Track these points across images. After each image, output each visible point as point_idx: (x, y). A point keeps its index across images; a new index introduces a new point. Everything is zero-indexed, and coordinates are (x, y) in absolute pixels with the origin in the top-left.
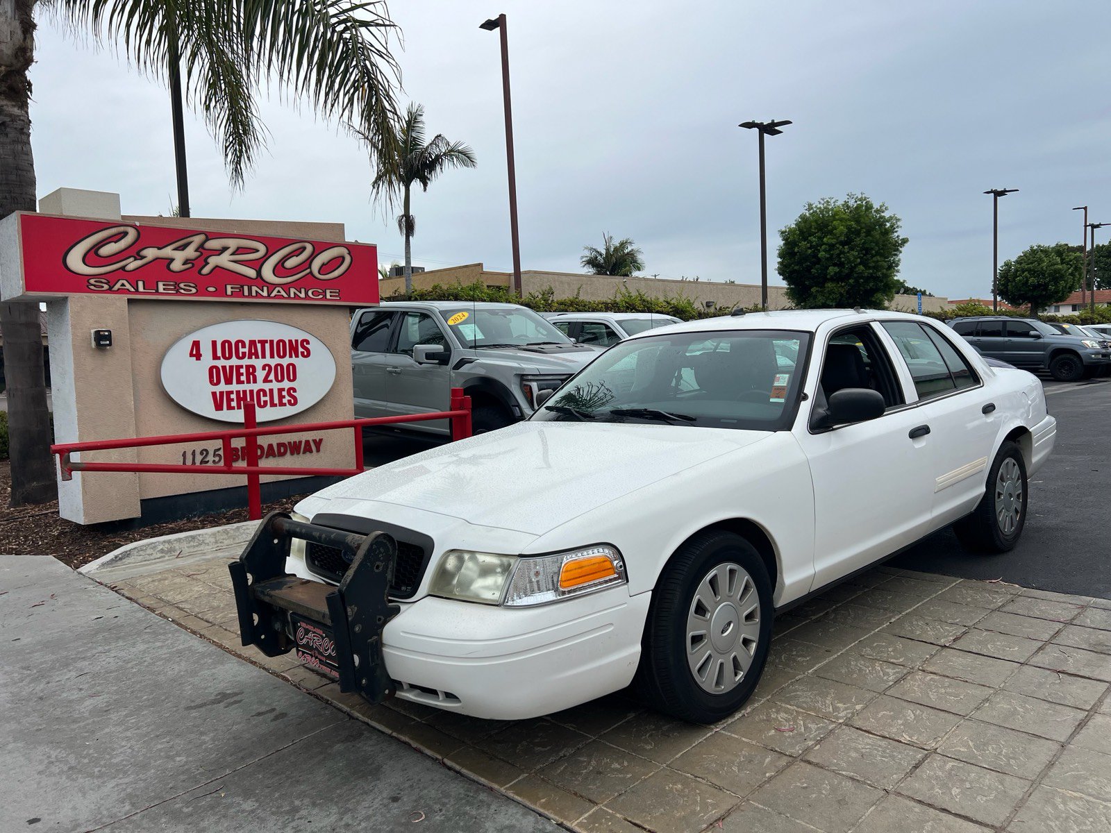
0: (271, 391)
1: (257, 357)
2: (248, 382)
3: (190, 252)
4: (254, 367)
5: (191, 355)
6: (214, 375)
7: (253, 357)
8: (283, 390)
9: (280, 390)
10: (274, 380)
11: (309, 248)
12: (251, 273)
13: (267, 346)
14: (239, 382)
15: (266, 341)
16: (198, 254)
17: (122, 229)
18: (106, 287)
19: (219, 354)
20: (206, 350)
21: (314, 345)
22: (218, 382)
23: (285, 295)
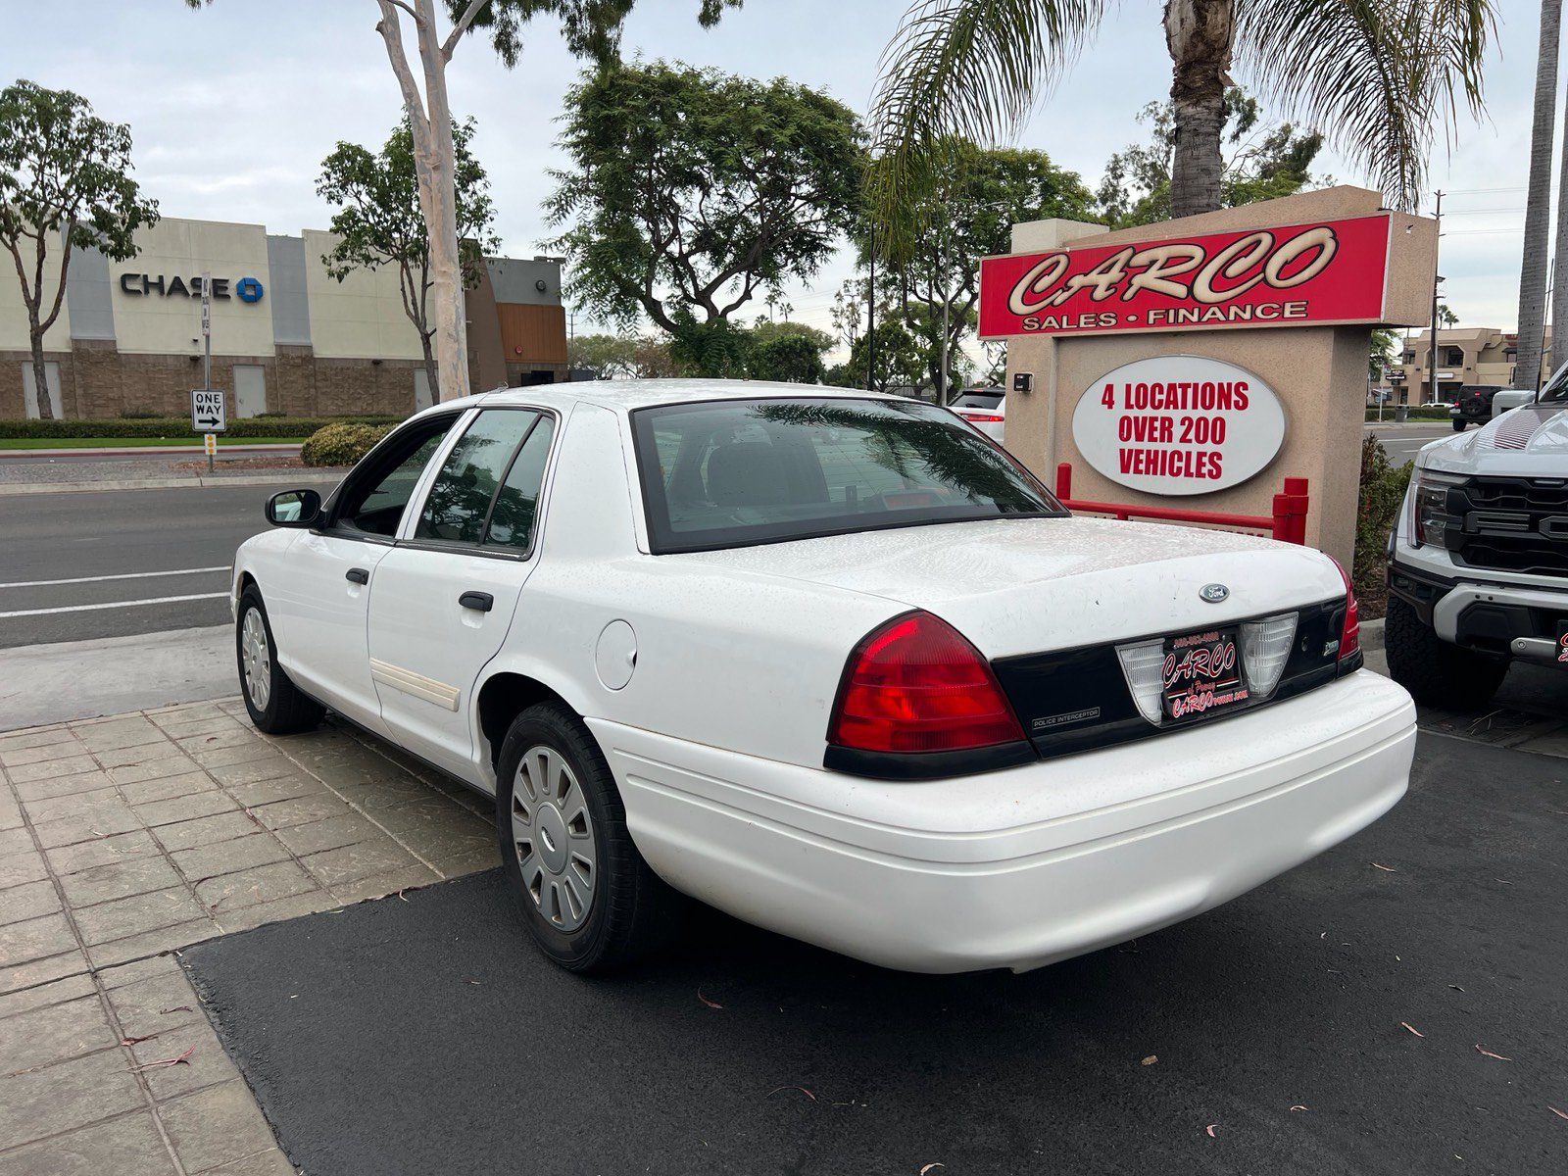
0: (1189, 454)
1: (1176, 407)
2: (1162, 440)
3: (1115, 274)
4: (1170, 420)
5: (1104, 402)
6: (1126, 427)
7: (1172, 406)
8: (1205, 454)
9: (1201, 455)
10: (1194, 441)
11: (1267, 239)
12: (1180, 290)
13: (1190, 391)
14: (1152, 439)
15: (1189, 385)
16: (1123, 274)
17: (1054, 259)
18: (1037, 326)
19: (1133, 402)
20: (1119, 396)
21: (1256, 392)
22: (1128, 438)
23: (1222, 318)
